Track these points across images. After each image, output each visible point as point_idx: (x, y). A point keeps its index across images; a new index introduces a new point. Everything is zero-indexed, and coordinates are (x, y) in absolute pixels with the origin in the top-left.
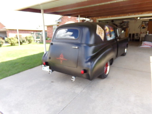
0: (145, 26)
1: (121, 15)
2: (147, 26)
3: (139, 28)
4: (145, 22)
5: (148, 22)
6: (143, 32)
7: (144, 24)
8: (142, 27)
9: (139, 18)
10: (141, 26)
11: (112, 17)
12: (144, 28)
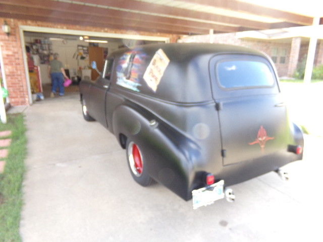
0: (84, 56)
1: (88, 28)
2: (88, 55)
3: (74, 57)
4: (83, 46)
5: (87, 47)
6: (83, 66)
7: (82, 52)
8: (79, 57)
9: (81, 38)
10: (78, 55)
11: (68, 28)
12: (83, 58)
